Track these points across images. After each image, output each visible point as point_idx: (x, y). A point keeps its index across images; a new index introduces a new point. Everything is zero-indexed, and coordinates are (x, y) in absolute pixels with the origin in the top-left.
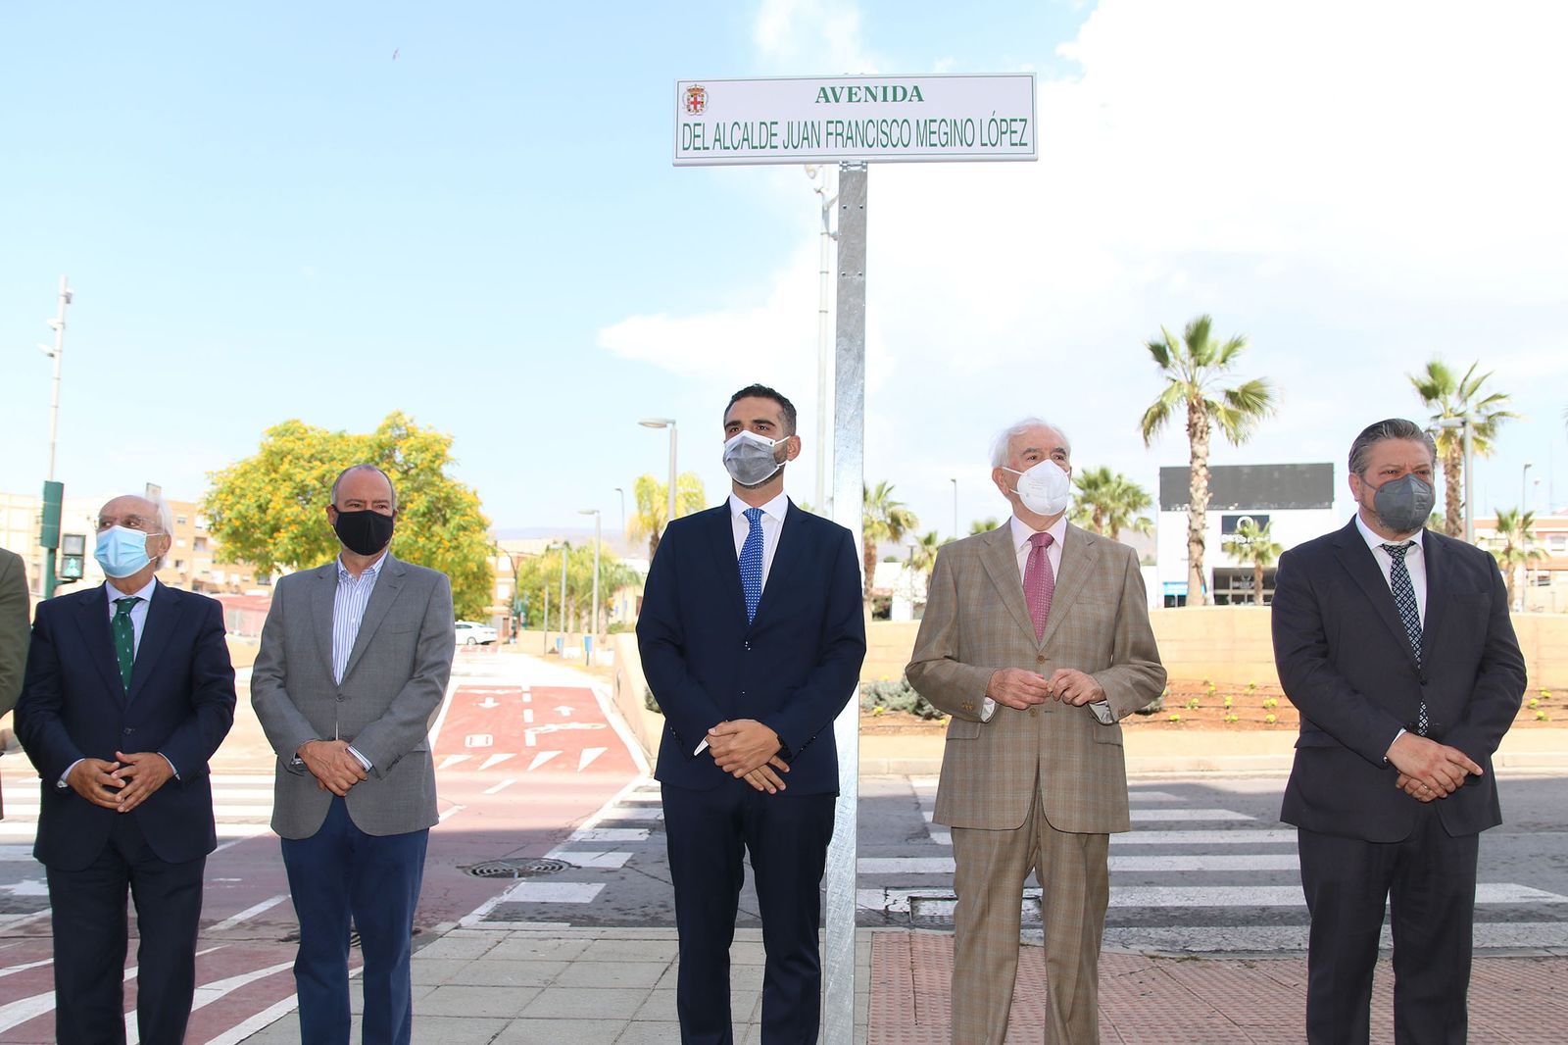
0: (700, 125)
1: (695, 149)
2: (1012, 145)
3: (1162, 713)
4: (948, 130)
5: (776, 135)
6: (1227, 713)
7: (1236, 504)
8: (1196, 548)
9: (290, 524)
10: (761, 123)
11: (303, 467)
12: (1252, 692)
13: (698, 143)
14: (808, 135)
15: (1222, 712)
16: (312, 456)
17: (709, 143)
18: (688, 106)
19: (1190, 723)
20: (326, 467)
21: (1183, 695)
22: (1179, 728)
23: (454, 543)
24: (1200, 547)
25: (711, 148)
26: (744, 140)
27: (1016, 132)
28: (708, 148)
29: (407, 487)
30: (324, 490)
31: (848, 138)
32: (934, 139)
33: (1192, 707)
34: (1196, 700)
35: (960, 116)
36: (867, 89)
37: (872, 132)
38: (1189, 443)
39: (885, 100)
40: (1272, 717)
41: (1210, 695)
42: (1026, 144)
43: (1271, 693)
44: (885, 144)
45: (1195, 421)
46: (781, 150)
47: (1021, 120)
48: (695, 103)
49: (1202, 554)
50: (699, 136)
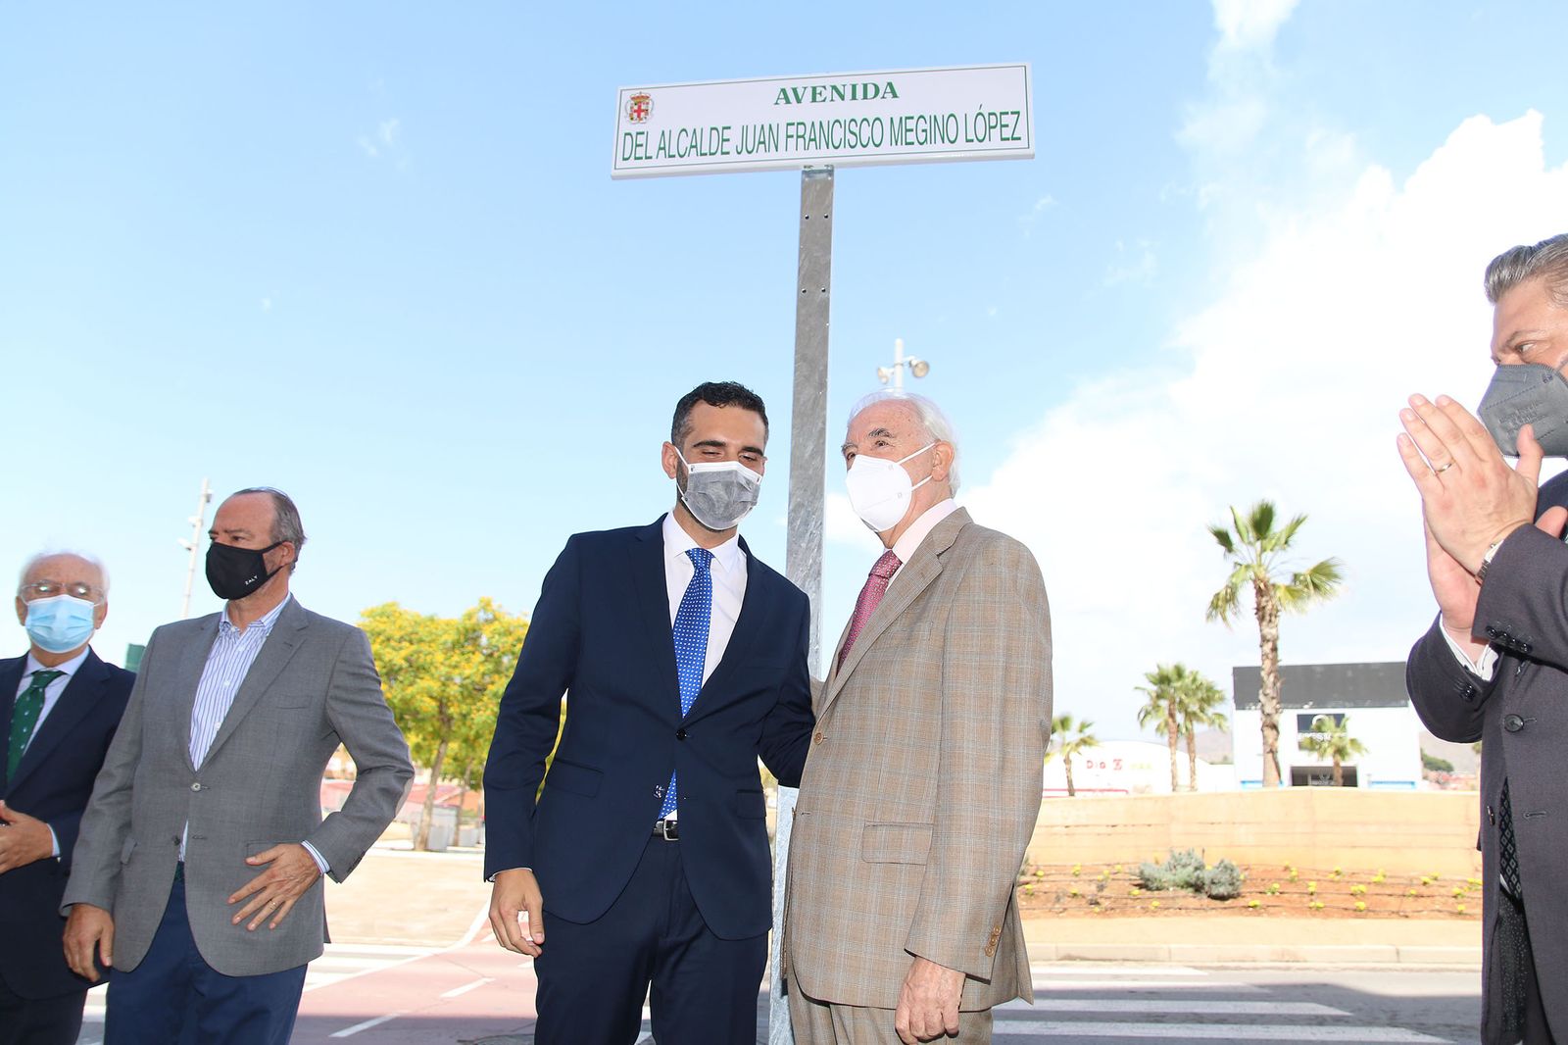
0: (643, 133)
1: (636, 158)
2: (1002, 139)
3: (1240, 899)
4: (927, 127)
5: (728, 140)
6: (1312, 900)
7: (1311, 703)
8: (1270, 733)
10: (712, 129)
11: (394, 649)
12: (1337, 878)
13: (640, 152)
14: (766, 138)
15: (1306, 899)
16: (402, 637)
17: (652, 151)
18: (631, 115)
19: (1271, 910)
21: (1263, 880)
22: (1260, 915)
24: (1275, 732)
25: (654, 157)
26: (692, 147)
27: (1007, 126)
28: (651, 158)
29: (489, 669)
30: (410, 669)
31: (811, 140)
32: (911, 137)
33: (1273, 893)
34: (1276, 886)
35: (941, 112)
36: (834, 88)
37: (838, 133)
38: (1258, 627)
39: (854, 98)
40: (1362, 905)
41: (1292, 881)
42: (1019, 139)
43: (1359, 880)
44: (853, 144)
45: (1263, 604)
46: (733, 156)
47: (1012, 113)
48: (639, 111)
49: (1276, 740)
50: (641, 145)
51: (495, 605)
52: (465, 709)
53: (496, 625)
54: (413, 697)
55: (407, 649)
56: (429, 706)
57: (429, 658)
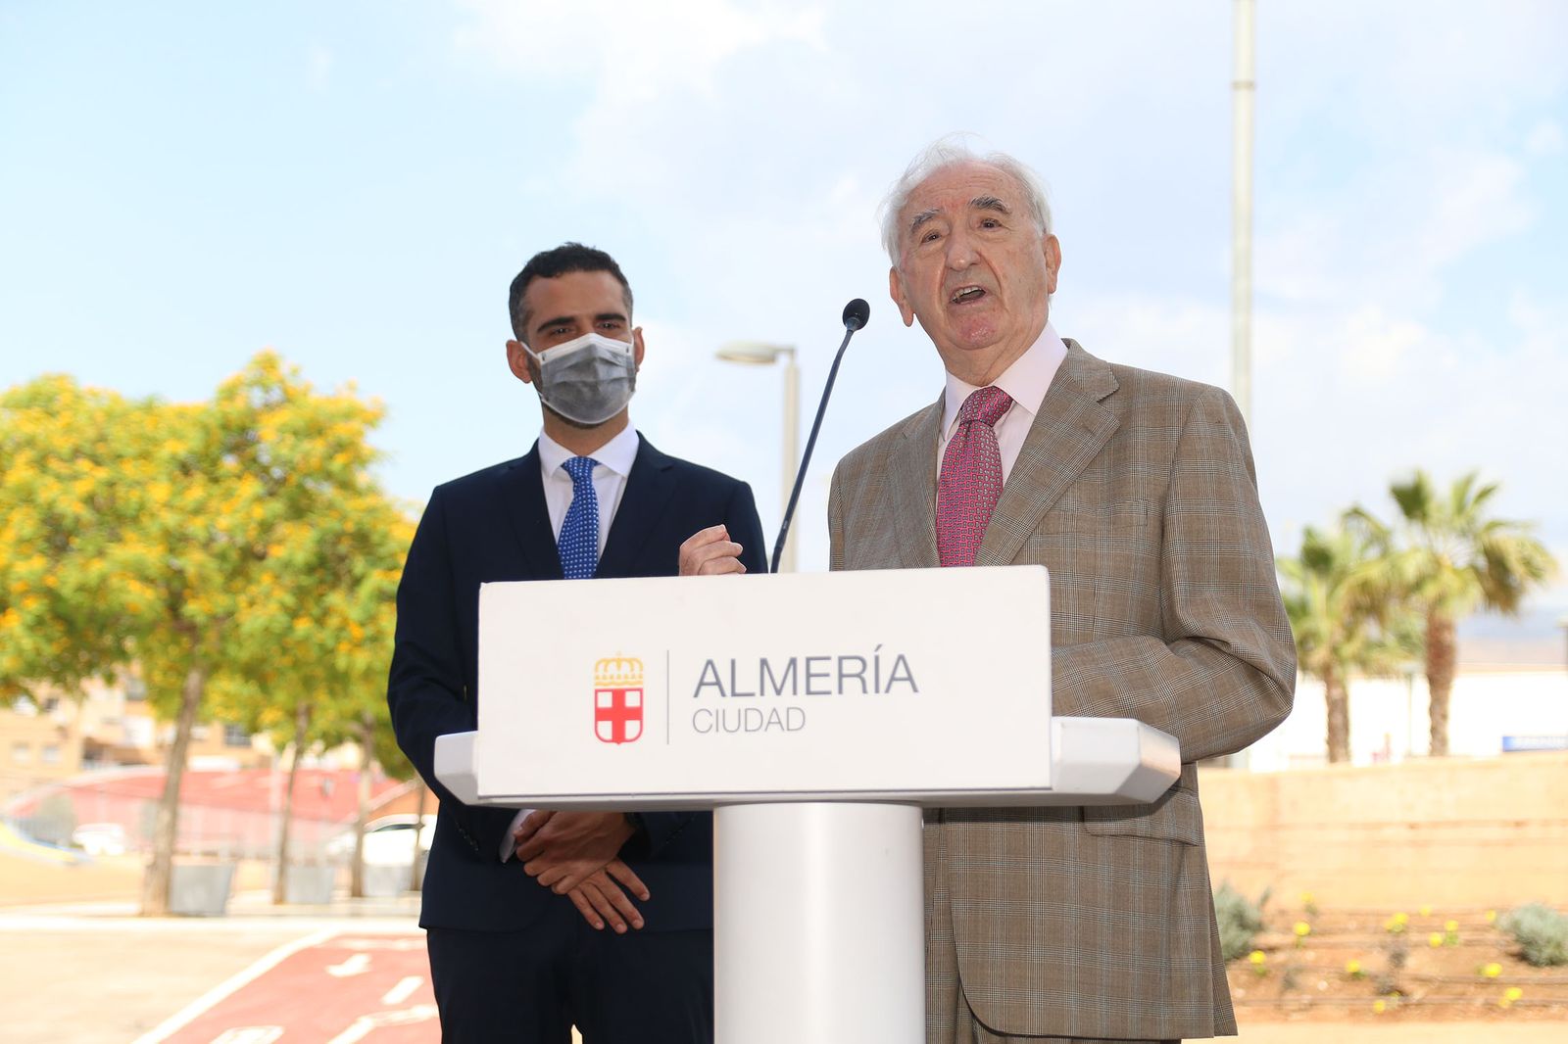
9: (25, 594)
11: (59, 477)
20: (103, 474)
23: (369, 631)
30: (98, 523)
51: (284, 369)
52: (221, 602)
53: (285, 416)
54: (104, 579)
55: (92, 478)
56: (141, 598)
57: (134, 496)
